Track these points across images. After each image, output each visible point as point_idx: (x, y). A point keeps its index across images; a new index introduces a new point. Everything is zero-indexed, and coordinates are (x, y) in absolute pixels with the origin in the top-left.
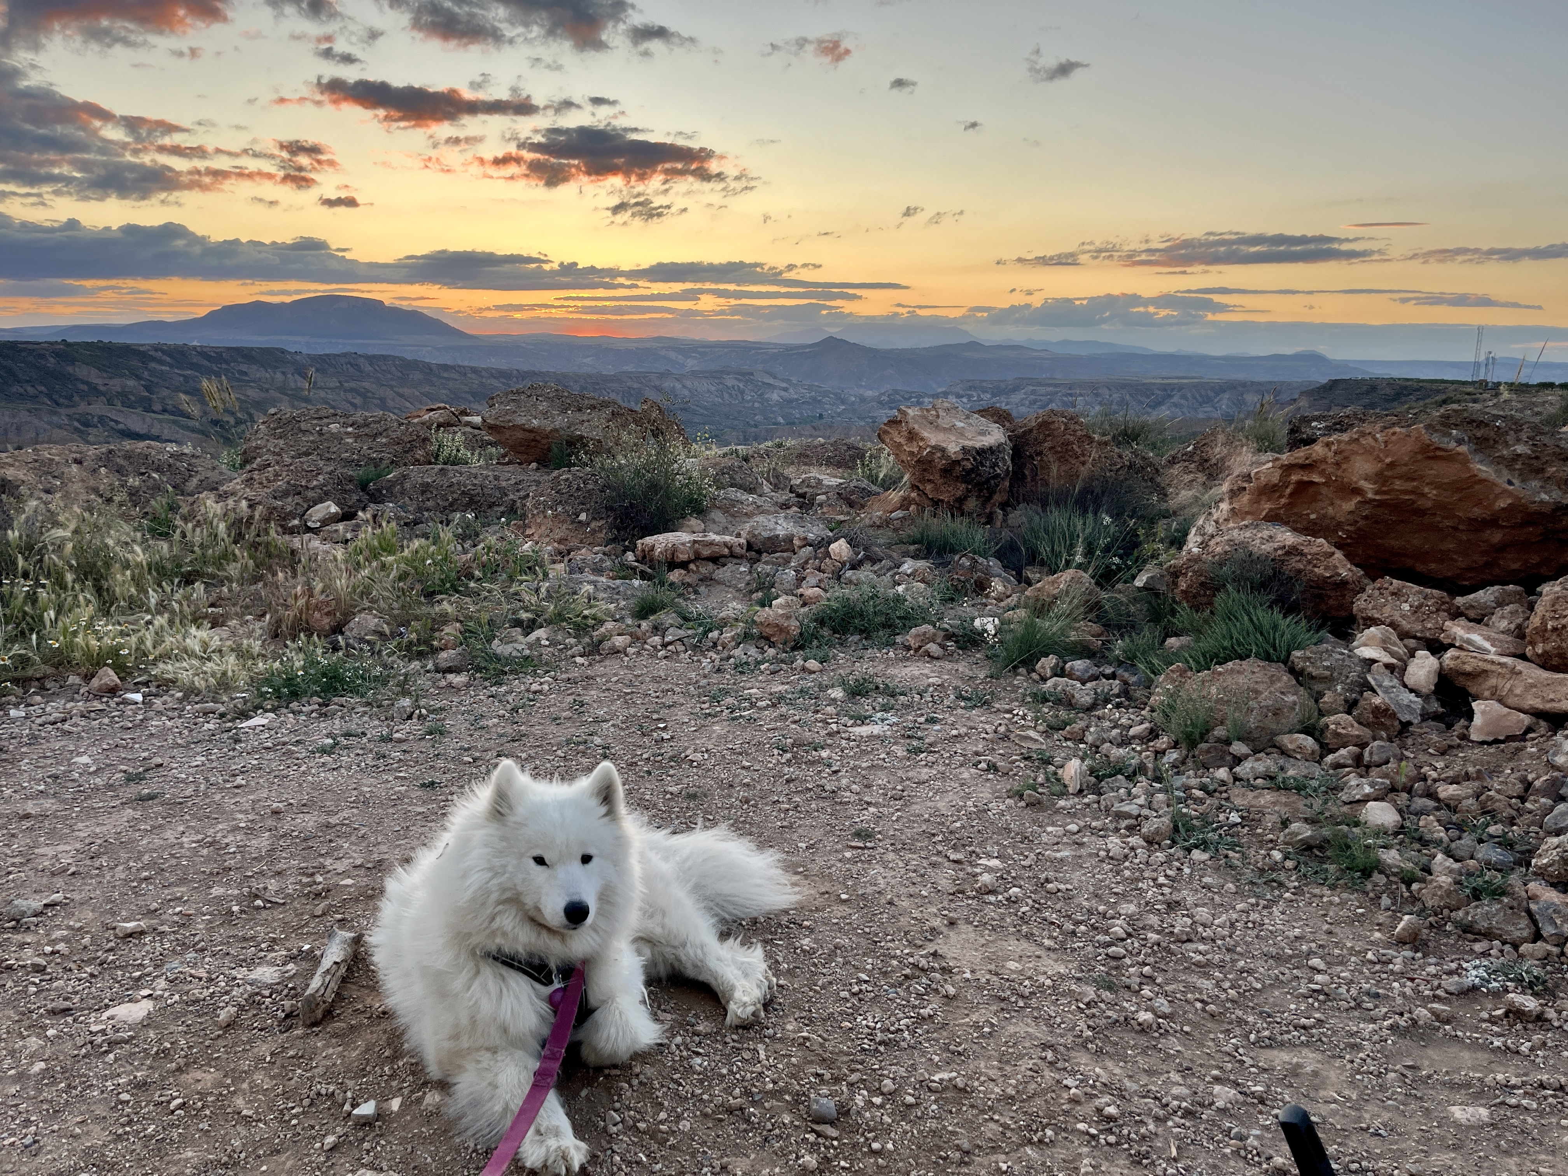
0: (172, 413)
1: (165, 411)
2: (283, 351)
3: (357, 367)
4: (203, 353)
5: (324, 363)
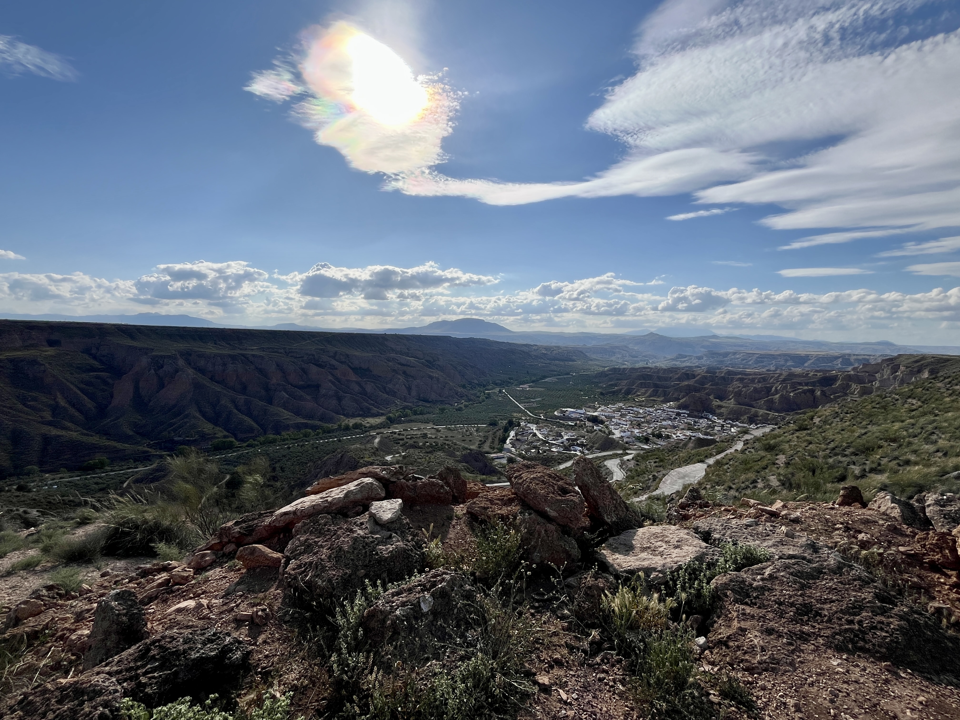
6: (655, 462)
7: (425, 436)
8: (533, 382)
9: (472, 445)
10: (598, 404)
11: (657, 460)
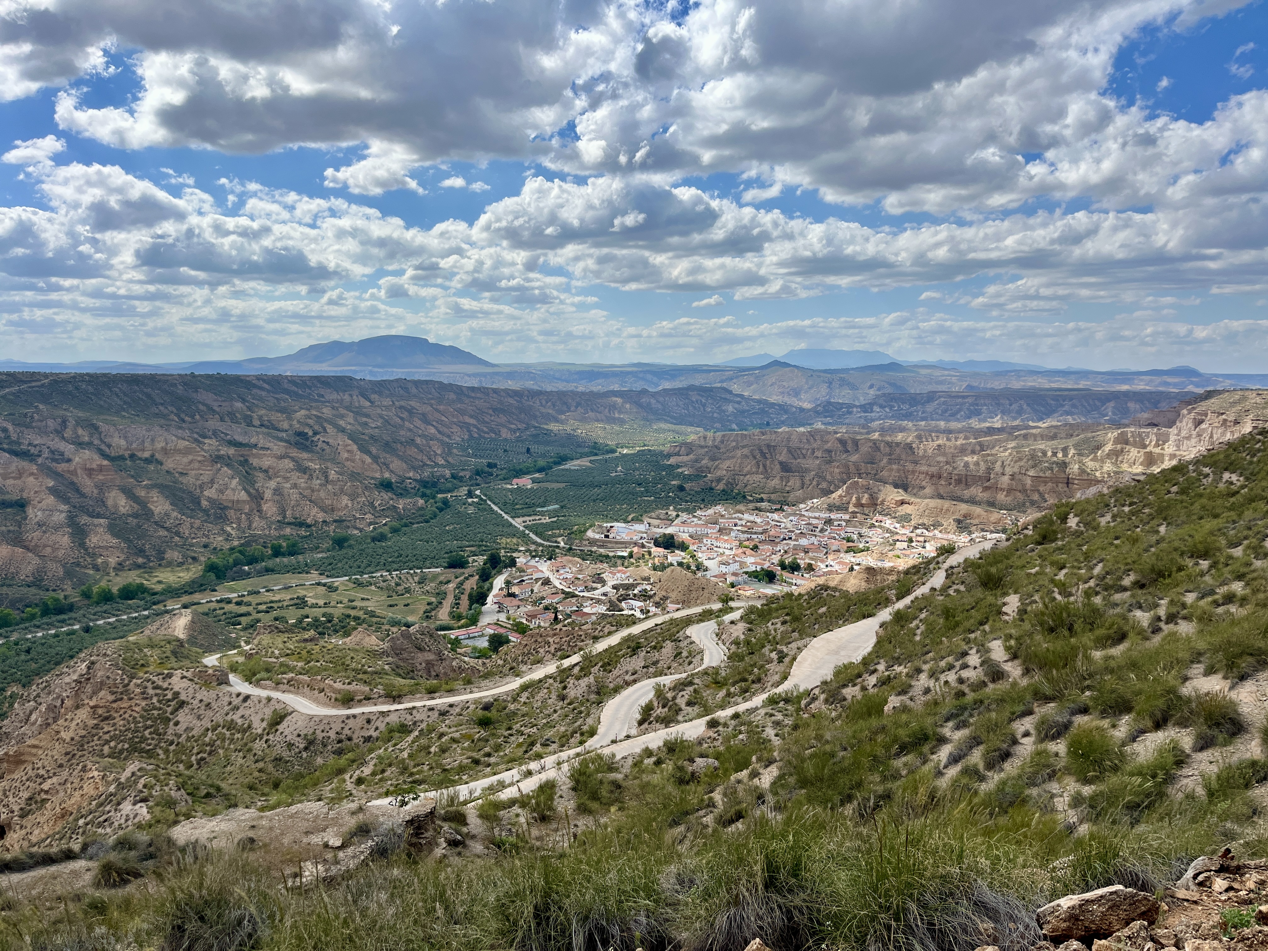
0: (268, 427)
1: (262, 425)
2: (351, 379)
3: (406, 389)
4: (292, 380)
5: (381, 387)
6: (784, 623)
7: (301, 603)
8: (540, 470)
9: (412, 612)
10: (675, 509)
11: (788, 618)
